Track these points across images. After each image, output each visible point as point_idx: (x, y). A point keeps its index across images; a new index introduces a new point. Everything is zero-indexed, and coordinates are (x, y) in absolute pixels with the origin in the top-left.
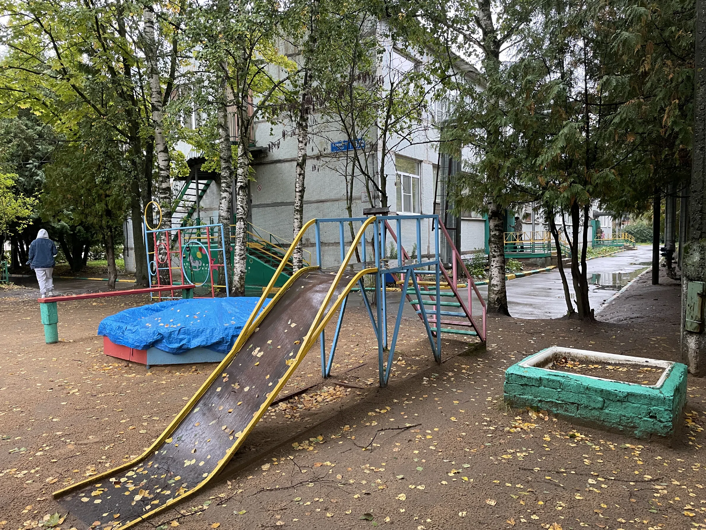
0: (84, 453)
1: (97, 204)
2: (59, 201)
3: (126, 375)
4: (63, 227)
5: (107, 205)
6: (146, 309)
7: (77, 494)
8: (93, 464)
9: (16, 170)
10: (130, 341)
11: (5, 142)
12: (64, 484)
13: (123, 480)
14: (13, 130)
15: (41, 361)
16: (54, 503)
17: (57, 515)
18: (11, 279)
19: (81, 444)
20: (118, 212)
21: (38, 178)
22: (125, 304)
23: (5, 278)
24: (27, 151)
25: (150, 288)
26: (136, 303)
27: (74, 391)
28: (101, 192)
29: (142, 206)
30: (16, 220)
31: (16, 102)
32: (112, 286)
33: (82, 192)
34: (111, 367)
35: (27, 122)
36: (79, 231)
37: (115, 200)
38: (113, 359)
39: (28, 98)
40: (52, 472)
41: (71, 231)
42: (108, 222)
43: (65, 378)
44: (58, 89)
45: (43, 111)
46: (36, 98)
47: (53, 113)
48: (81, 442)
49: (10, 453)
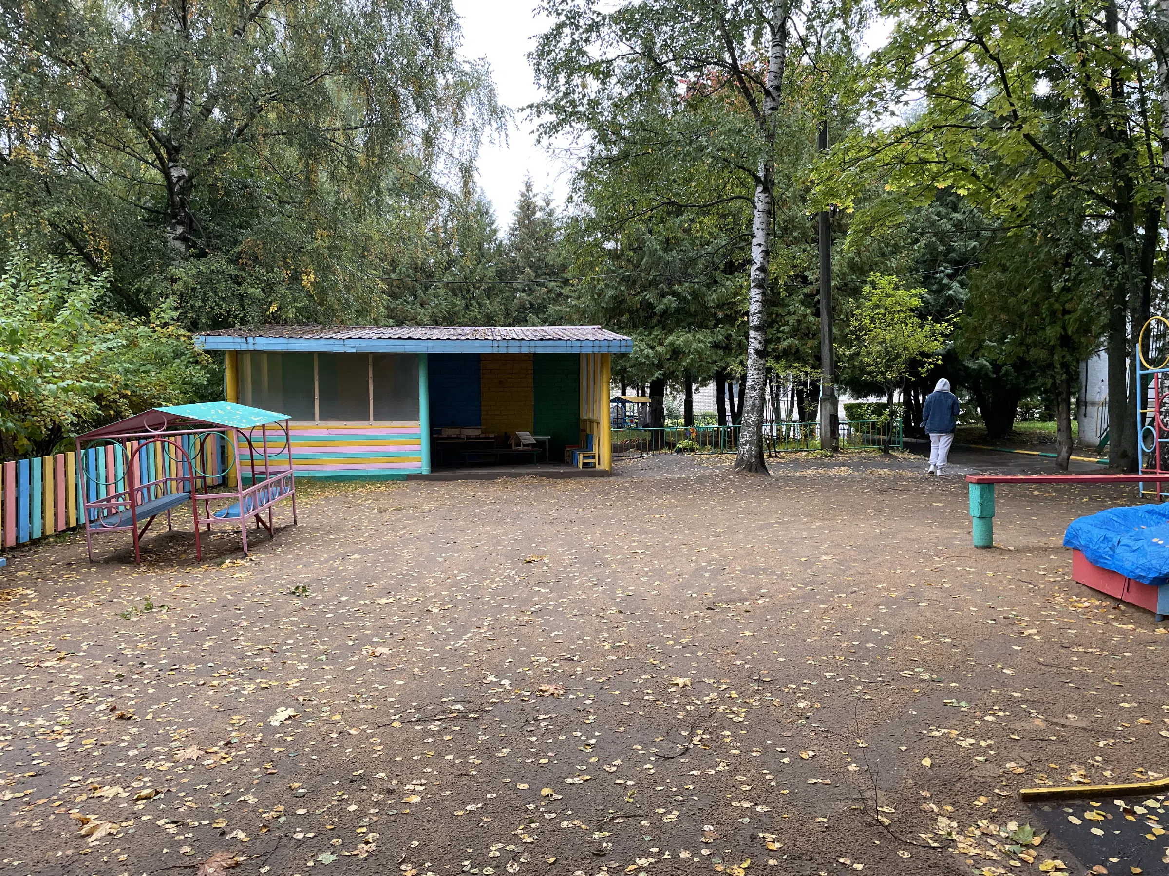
0: (1063, 741)
1: (1048, 328)
2: (985, 327)
3: (1116, 624)
4: (982, 367)
5: (1064, 328)
6: (1150, 512)
7: (1060, 805)
8: (1081, 763)
9: (922, 283)
10: (1127, 565)
11: (910, 244)
12: (1037, 781)
13: (1139, 810)
14: (918, 224)
15: (970, 573)
16: (1021, 805)
17: (1028, 828)
18: (906, 446)
19: (1056, 724)
20: (1083, 340)
21: (951, 292)
22: (1091, 499)
23: (899, 443)
24: (938, 252)
25: (1140, 475)
26: (1111, 499)
27: (1030, 631)
28: (1057, 306)
29: (1129, 328)
30: (919, 358)
31: (933, 179)
32: (1064, 466)
33: (1025, 308)
34: (1086, 604)
35: (940, 209)
36: (1007, 373)
37: (1080, 319)
38: (1088, 590)
39: (950, 170)
40: (1014, 754)
41: (994, 373)
42: (1064, 357)
43: (1012, 606)
44: (1000, 148)
45: (971, 187)
46: (962, 169)
47: (987, 187)
48: (1054, 720)
49: (946, 704)
